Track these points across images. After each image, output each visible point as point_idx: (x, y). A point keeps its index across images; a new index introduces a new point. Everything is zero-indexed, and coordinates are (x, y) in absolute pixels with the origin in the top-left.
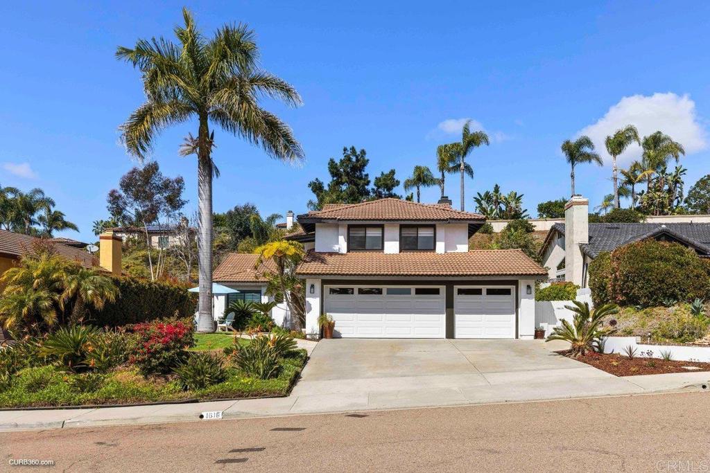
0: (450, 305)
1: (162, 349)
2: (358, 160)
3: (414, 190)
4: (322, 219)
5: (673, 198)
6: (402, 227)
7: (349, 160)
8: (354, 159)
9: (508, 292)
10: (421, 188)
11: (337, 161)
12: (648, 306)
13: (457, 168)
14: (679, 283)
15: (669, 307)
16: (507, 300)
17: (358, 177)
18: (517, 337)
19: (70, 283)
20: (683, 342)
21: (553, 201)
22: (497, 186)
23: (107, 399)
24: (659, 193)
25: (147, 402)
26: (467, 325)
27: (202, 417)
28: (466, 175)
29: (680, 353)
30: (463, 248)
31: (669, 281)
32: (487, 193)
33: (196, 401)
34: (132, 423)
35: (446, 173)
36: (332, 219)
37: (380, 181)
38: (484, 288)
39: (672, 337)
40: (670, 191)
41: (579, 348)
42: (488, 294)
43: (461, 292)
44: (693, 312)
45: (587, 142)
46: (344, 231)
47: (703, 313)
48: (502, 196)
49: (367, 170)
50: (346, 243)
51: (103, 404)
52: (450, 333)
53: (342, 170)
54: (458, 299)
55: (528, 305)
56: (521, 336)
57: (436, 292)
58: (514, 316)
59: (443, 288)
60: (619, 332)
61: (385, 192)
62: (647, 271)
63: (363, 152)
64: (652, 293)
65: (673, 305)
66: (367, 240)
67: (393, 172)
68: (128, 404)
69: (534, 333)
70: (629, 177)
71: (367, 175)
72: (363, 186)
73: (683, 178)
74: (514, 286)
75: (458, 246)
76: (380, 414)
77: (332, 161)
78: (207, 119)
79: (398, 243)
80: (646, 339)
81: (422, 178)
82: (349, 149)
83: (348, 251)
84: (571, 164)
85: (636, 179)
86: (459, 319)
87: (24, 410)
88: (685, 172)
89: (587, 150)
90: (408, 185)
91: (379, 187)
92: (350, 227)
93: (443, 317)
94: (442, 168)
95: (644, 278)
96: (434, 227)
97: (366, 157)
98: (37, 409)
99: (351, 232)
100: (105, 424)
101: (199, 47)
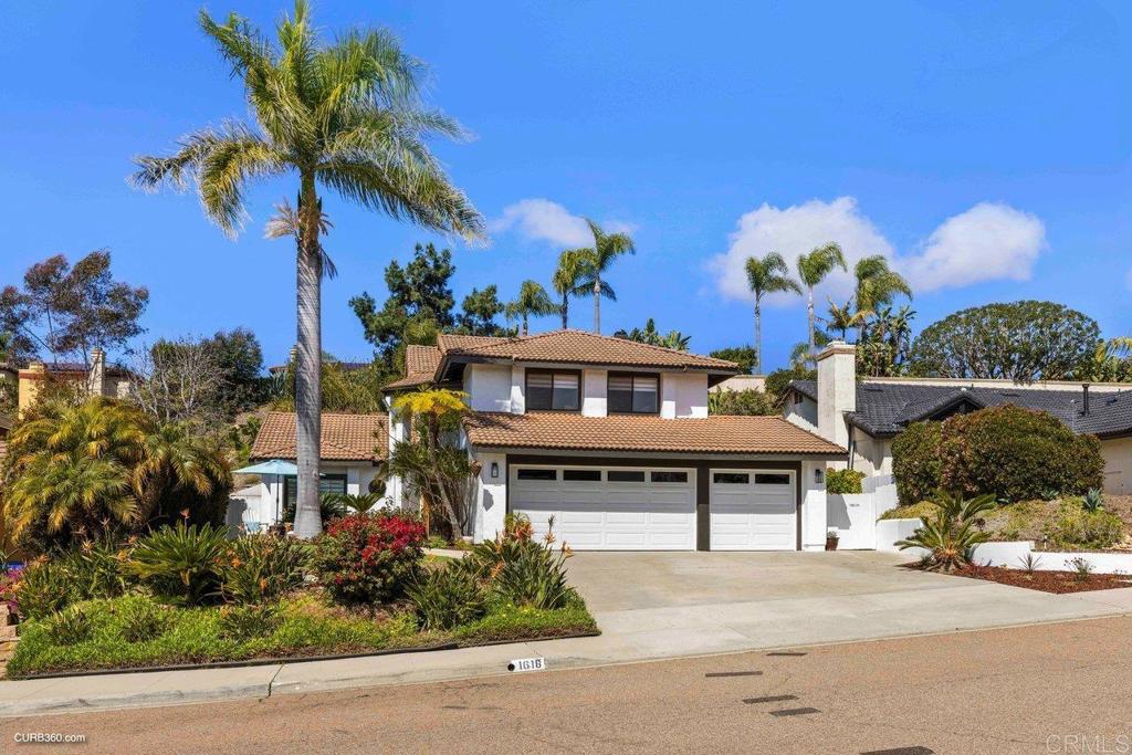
0: (703, 499)
1: (392, 560)
2: (437, 267)
3: (520, 321)
4: (482, 356)
5: (897, 352)
6: (611, 374)
7: (424, 265)
8: (431, 265)
9: (784, 480)
10: (531, 317)
11: (403, 266)
12: (1019, 499)
13: (589, 288)
14: (1064, 466)
15: (1049, 500)
16: (784, 492)
17: (435, 294)
18: (799, 548)
19: (154, 448)
20: (1098, 548)
21: (733, 349)
22: (651, 321)
23: (298, 646)
24: (878, 344)
25: (367, 651)
26: (731, 529)
27: (511, 667)
28: (604, 299)
29: (1101, 563)
30: (700, 412)
31: (1053, 463)
32: (636, 331)
33: (455, 647)
34: (395, 682)
35: (571, 297)
36: (505, 357)
37: (474, 303)
38: (752, 472)
39: (1077, 541)
40: (892, 342)
41: (950, 558)
42: (757, 482)
43: (718, 478)
44: (1085, 507)
45: (778, 262)
46: (519, 376)
47: (1101, 509)
48: (659, 337)
49: (450, 284)
50: (523, 398)
51: (289, 655)
52: (704, 542)
53: (410, 281)
54: (716, 490)
55: (816, 499)
56: (807, 546)
57: (682, 478)
58: (795, 516)
59: (692, 473)
60: (995, 536)
61: (478, 320)
62: (1021, 449)
63: (447, 254)
64: (1028, 481)
65: (1055, 498)
66: (555, 393)
67: (493, 290)
68: (333, 655)
69: (825, 542)
70: (839, 318)
71: (449, 292)
72: (445, 310)
73: (910, 324)
74: (795, 471)
75: (693, 408)
76: (825, 650)
77: (395, 266)
78: (313, 177)
79: (605, 400)
80: (1040, 545)
81: (532, 303)
82: (424, 247)
83: (527, 412)
84: (755, 294)
85: (848, 321)
86: (717, 520)
87: (136, 672)
88: (913, 315)
89: (776, 273)
90: (511, 312)
91: (471, 312)
92: (528, 371)
93: (693, 517)
94: (565, 287)
95: (1017, 459)
96: (657, 377)
97: (452, 263)
98: (164, 670)
99: (529, 381)
100: (344, 685)
101: (308, 56)
